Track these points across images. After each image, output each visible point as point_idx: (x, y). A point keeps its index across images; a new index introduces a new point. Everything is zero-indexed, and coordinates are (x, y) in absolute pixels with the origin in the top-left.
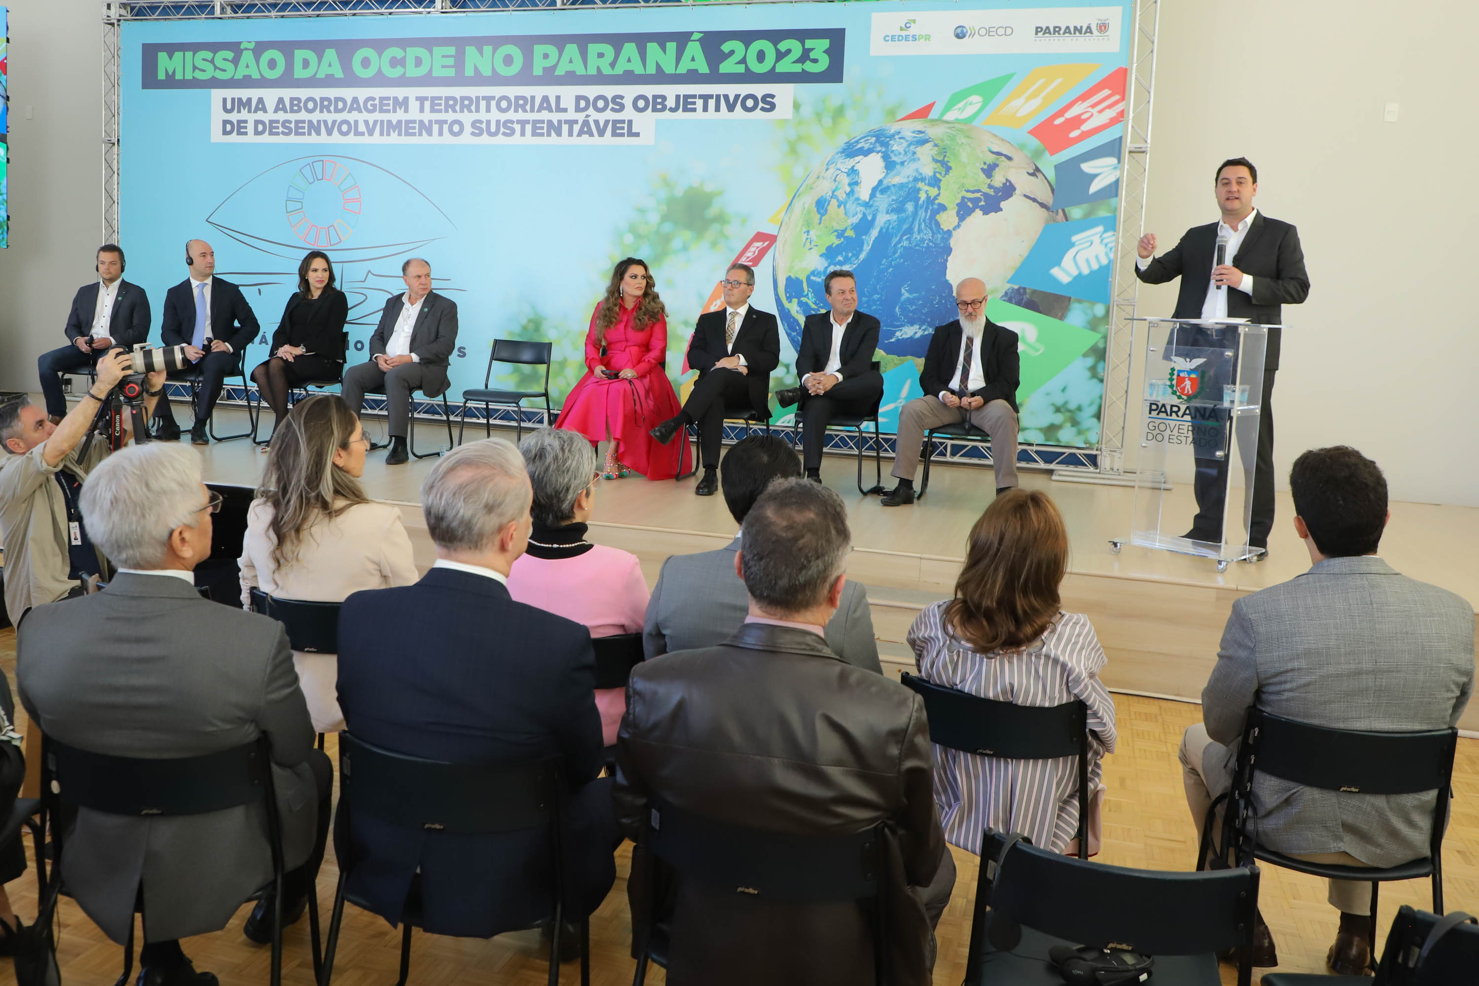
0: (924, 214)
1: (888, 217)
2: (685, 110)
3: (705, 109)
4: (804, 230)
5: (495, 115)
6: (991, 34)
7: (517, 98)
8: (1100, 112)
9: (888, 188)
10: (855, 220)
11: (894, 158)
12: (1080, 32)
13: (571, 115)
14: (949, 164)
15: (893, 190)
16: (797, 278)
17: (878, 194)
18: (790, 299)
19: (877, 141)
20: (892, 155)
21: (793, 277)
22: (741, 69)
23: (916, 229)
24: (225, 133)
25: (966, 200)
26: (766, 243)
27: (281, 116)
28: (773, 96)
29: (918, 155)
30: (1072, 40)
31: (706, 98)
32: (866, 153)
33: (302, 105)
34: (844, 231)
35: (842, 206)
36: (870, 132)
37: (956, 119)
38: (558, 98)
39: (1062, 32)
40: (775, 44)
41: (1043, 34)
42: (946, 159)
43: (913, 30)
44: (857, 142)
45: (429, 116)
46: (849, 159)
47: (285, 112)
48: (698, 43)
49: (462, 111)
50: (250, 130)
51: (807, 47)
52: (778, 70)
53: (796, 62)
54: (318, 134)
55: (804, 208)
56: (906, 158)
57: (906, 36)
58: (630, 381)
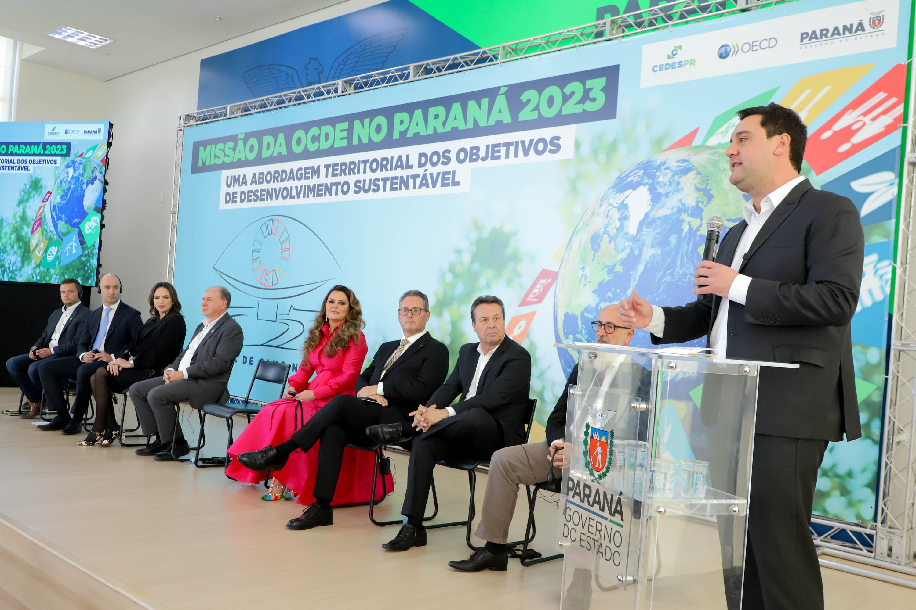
0: (686, 247)
1: (652, 251)
2: (493, 158)
3: (507, 156)
4: (581, 266)
5: (370, 176)
6: (755, 48)
7: (383, 159)
8: (874, 119)
9: (654, 221)
10: (623, 255)
11: (660, 190)
12: (850, 31)
13: (416, 170)
14: (712, 192)
15: (658, 222)
16: (573, 314)
17: (645, 229)
18: (566, 336)
19: (644, 174)
20: (658, 187)
21: (570, 313)
22: (534, 116)
23: (679, 263)
24: (227, 202)
26: (549, 280)
27: (254, 187)
28: (558, 138)
29: (682, 185)
30: (839, 42)
31: (507, 145)
32: (634, 186)
33: (264, 178)
34: (614, 267)
35: (613, 241)
36: (639, 164)
37: (719, 144)
38: (408, 156)
39: (829, 34)
40: (562, 88)
41: (810, 40)
42: (708, 187)
43: (679, 57)
44: (627, 176)
45: (331, 180)
46: (619, 193)
47: (256, 184)
48: (504, 96)
49: (349, 174)
50: (238, 199)
51: (587, 87)
52: (563, 113)
53: (578, 103)
54: (271, 199)
55: (581, 245)
56: (670, 190)
57: (673, 63)
58: (300, 403)
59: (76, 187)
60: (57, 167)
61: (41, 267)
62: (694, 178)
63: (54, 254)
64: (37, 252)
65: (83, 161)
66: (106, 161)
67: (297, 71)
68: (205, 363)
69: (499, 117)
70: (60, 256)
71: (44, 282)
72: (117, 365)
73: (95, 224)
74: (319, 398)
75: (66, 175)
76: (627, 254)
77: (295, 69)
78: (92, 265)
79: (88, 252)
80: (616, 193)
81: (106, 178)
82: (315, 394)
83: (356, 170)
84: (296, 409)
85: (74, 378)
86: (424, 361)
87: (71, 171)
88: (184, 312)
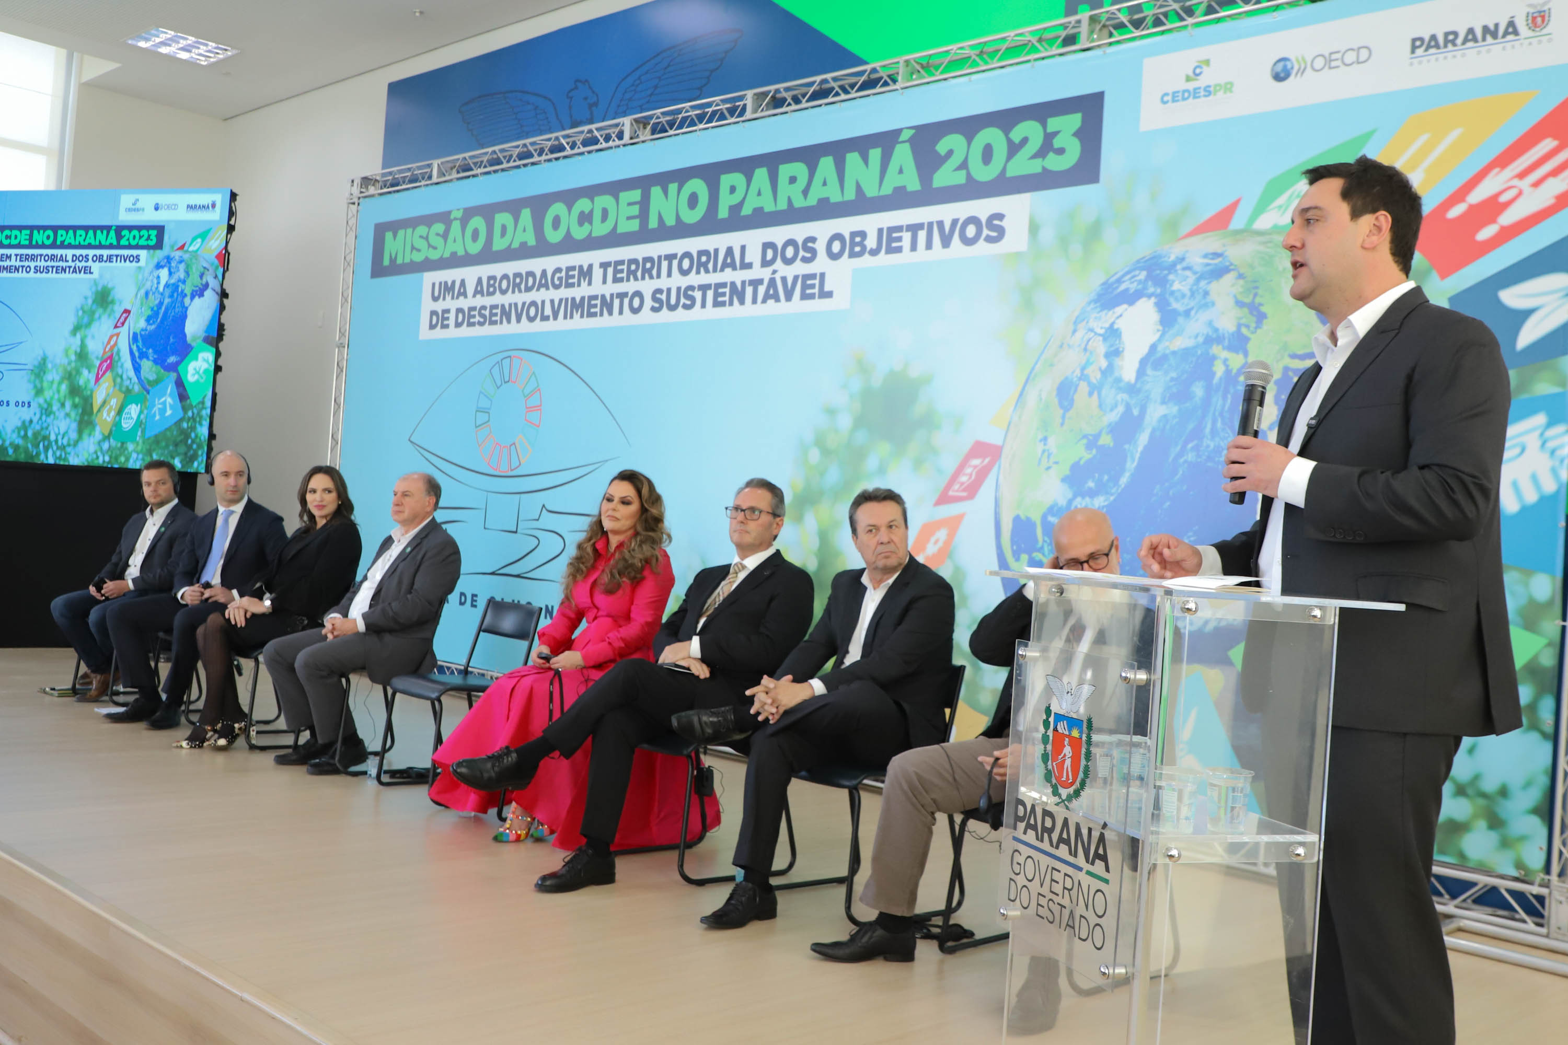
0: (1220, 402)
1: (1161, 410)
2: (890, 251)
3: (914, 248)
4: (1040, 437)
5: (678, 281)
6: (1333, 64)
7: (701, 253)
8: (1537, 184)
9: (1165, 357)
10: (1114, 416)
11: (1175, 305)
12: (1494, 35)
13: (758, 272)
14: (1263, 309)
15: (1172, 361)
16: (1028, 519)
17: (1149, 371)
18: (1017, 556)
19: (1149, 277)
20: (1172, 300)
21: (1023, 517)
22: (960, 178)
23: (1208, 430)
24: (432, 327)
25: (1291, 374)
27: (479, 301)
28: (1000, 217)
29: (1213, 296)
30: (1479, 53)
31: (914, 229)
32: (1131, 298)
33: (497, 285)
34: (1097, 436)
35: (1096, 394)
36: (1138, 261)
37: (1273, 227)
38: (743, 248)
39: (1459, 41)
40: (1007, 131)
41: (1426, 50)
42: (1258, 300)
43: (1208, 78)
44: (1119, 281)
45: (611, 288)
46: (1105, 311)
47: (483, 295)
48: (907, 145)
49: (643, 278)
50: (452, 322)
51: (1050, 129)
52: (1009, 174)
53: (1035, 156)
54: (509, 321)
55: (1041, 399)
56: (1192, 304)
57: (1195, 89)
58: (557, 673)
59: (172, 302)
60: (140, 268)
61: (111, 440)
62: (1233, 285)
63: (135, 416)
64: (105, 415)
65: (186, 257)
66: (224, 258)
67: (553, 104)
68: (393, 604)
69: (899, 181)
70: (144, 421)
71: (116, 466)
72: (243, 608)
73: (205, 366)
74: (592, 664)
75: (155, 281)
76: (1119, 415)
77: (550, 100)
78: (199, 435)
79: (193, 414)
80: (1101, 311)
81: (224, 286)
82: (585, 658)
83: (654, 272)
84: (551, 683)
85: (169, 631)
86: (771, 599)
87: (164, 273)
88: (358, 516)
